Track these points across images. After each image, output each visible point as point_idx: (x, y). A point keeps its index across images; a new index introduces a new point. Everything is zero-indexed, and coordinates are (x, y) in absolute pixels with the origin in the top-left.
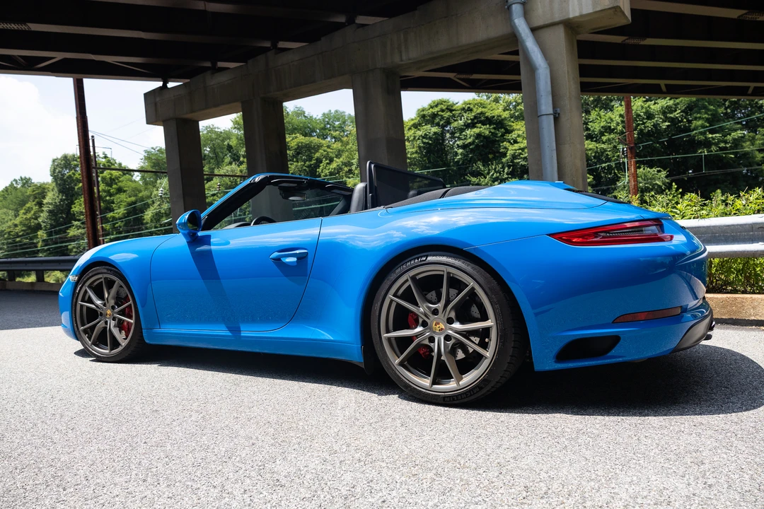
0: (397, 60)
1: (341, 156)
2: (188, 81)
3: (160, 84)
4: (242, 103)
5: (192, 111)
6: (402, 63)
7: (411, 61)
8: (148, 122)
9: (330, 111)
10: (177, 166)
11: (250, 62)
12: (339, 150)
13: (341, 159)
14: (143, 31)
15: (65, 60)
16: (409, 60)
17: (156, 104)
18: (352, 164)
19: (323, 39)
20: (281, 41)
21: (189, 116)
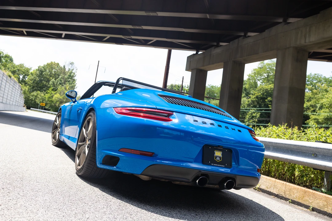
0: (303, 42)
1: (311, 101)
2: (204, 51)
3: (195, 52)
4: (224, 63)
5: (203, 66)
6: (306, 44)
7: (311, 43)
8: (186, 70)
9: (311, 74)
10: (192, 91)
11: (231, 42)
12: (310, 98)
13: (310, 103)
14: (184, 28)
15: (157, 41)
16: (310, 42)
17: (190, 61)
18: (317, 107)
19: (266, 31)
20: (249, 32)
21: (202, 68)
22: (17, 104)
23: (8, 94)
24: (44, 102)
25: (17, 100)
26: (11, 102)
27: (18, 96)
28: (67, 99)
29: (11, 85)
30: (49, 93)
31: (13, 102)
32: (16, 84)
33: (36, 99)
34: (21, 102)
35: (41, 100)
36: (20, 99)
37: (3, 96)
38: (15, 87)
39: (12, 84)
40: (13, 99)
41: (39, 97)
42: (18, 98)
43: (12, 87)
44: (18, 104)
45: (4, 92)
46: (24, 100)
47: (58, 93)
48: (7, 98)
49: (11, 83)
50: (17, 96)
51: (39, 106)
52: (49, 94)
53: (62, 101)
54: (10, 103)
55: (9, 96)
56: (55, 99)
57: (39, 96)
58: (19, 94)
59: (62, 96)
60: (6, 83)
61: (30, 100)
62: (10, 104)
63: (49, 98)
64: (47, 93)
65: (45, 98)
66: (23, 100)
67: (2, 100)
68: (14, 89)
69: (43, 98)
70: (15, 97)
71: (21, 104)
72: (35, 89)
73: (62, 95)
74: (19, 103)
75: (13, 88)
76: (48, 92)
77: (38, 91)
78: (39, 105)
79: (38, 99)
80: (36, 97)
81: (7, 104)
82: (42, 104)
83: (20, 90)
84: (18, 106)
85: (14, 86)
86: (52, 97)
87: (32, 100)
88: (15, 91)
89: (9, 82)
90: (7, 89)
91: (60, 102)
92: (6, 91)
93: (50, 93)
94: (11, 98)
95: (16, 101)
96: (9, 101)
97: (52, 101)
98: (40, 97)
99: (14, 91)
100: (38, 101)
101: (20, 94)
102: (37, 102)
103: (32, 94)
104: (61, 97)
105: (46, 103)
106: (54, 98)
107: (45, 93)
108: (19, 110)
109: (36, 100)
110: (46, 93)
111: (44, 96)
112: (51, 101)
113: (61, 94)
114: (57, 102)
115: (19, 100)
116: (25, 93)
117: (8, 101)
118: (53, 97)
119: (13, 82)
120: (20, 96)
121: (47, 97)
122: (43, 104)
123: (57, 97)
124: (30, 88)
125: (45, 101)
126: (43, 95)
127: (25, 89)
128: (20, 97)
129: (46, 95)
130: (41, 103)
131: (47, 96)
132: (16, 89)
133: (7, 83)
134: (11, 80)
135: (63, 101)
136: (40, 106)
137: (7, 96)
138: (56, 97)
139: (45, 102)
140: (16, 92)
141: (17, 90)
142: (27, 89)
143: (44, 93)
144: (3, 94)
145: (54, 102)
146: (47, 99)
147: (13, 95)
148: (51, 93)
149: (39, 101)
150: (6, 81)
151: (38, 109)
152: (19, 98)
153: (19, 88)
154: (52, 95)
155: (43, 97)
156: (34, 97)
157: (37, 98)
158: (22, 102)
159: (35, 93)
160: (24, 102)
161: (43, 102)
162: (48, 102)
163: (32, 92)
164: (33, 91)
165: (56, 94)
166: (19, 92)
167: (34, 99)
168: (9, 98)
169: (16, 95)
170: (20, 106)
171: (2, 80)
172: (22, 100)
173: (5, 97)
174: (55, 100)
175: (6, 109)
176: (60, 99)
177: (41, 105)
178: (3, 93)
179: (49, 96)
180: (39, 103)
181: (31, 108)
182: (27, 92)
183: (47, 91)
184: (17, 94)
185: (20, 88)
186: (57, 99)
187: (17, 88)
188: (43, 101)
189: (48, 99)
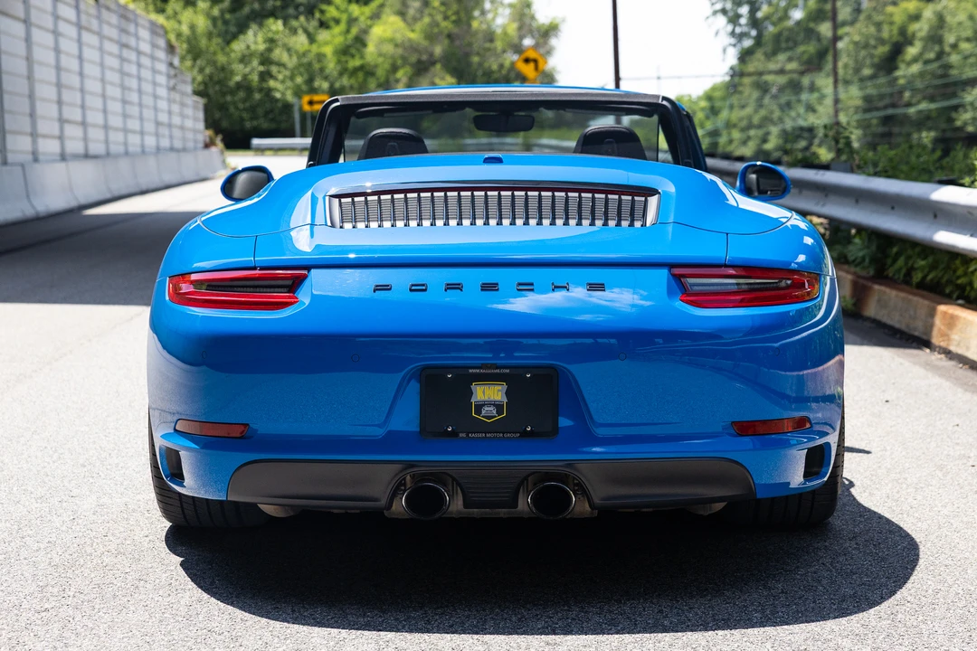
22: (165, 143)
23: (104, 96)
24: (316, 84)
25: (163, 118)
26: (134, 140)
27: (162, 92)
28: (449, 36)
29: (111, 39)
30: (337, 22)
31: (142, 133)
32: (132, 28)
33: (272, 76)
34: (189, 123)
35: (299, 80)
36: (176, 108)
37: (84, 115)
38: (132, 42)
39: (114, 33)
40: (141, 119)
41: (285, 58)
42: (163, 105)
43: (114, 48)
44: (171, 137)
45: (82, 90)
46: (201, 107)
47: (387, 10)
48: (106, 119)
49: (107, 31)
50: (156, 97)
51: (297, 116)
52: (337, 30)
53: (424, 57)
54: (126, 144)
55: (115, 107)
56: (380, 55)
57: (278, 54)
58: (162, 79)
59: (418, 26)
60: (79, 41)
61: (239, 86)
62: (131, 149)
63: (344, 52)
64: (323, 25)
65: (320, 57)
66: (195, 108)
67: (85, 139)
68: (129, 61)
69: (305, 60)
70: (148, 100)
71: (190, 135)
72: (246, 10)
73: (415, 20)
74: (177, 133)
75: (126, 53)
76: (328, 15)
77: (271, 20)
78: (296, 109)
79: (280, 77)
80: (266, 60)
81: (117, 156)
82: (311, 103)
83: (161, 55)
84: (173, 155)
85: (125, 39)
86: (360, 41)
87: (245, 86)
88: (139, 65)
89: (95, 24)
90: (92, 70)
91: (412, 65)
92: (93, 86)
93: (344, 17)
94: (125, 116)
95: (158, 124)
96: (119, 137)
97: (367, 71)
98: (291, 62)
99: (133, 69)
100: (281, 88)
101: (169, 77)
102: (278, 95)
103: (238, 46)
104: (412, 36)
105: (332, 86)
106: (371, 48)
107: (311, 29)
108: (189, 176)
109: (272, 83)
110: (314, 23)
111: (314, 48)
112: (362, 68)
113: (411, 12)
114: (395, 68)
115: (170, 113)
116: (195, 52)
117: (113, 136)
118: (364, 45)
119: (114, 19)
120: (173, 89)
121: (328, 50)
122: (316, 98)
123: (389, 34)
124: (216, 12)
125: (326, 78)
126: (300, 41)
127: (192, 27)
128: (177, 96)
129: (323, 35)
130: (306, 99)
131: (330, 41)
132: (139, 53)
133: (86, 37)
134: (104, 12)
135: (431, 55)
136: (303, 115)
137: (105, 111)
138: (382, 41)
139: (325, 85)
140: (146, 74)
141: (146, 61)
142: (202, 23)
143: (306, 31)
144: (83, 107)
145: (381, 72)
146: (331, 66)
147: (134, 97)
148: (352, 21)
149: (289, 83)
150: (79, 27)
151: (292, 135)
152: (170, 101)
153: (154, 46)
154: (354, 31)
155: (304, 54)
156: (255, 63)
157: (274, 69)
158: (191, 118)
159: (253, 39)
160: (201, 115)
161: (313, 91)
162: (345, 81)
163: (235, 37)
164: (242, 28)
165: (376, 16)
166: (162, 67)
167: (255, 78)
168: (115, 121)
169: (147, 88)
170: (184, 150)
171: (56, 25)
172: (189, 112)
173: (95, 117)
174: (380, 60)
175: (119, 188)
176: (412, 47)
177: (307, 108)
178: (79, 102)
179: (339, 40)
180: (290, 98)
181: (256, 142)
182: (203, 42)
183: (322, 12)
184: (155, 84)
185: (162, 42)
186: (389, 49)
187: (145, 47)
188: (310, 81)
189: (339, 62)
